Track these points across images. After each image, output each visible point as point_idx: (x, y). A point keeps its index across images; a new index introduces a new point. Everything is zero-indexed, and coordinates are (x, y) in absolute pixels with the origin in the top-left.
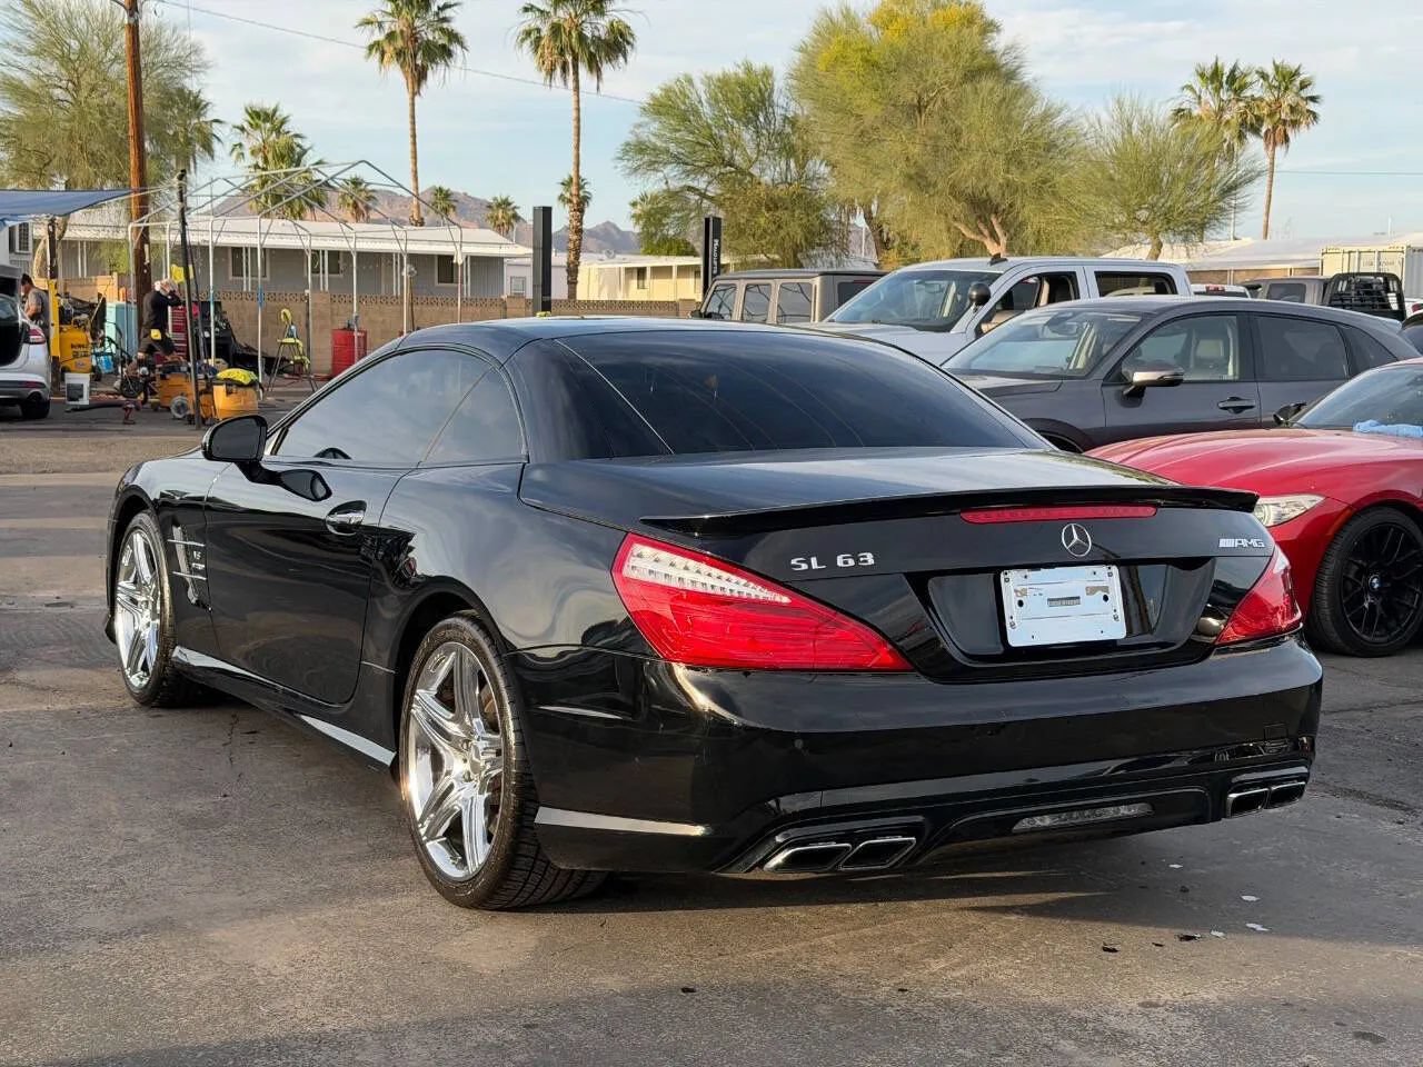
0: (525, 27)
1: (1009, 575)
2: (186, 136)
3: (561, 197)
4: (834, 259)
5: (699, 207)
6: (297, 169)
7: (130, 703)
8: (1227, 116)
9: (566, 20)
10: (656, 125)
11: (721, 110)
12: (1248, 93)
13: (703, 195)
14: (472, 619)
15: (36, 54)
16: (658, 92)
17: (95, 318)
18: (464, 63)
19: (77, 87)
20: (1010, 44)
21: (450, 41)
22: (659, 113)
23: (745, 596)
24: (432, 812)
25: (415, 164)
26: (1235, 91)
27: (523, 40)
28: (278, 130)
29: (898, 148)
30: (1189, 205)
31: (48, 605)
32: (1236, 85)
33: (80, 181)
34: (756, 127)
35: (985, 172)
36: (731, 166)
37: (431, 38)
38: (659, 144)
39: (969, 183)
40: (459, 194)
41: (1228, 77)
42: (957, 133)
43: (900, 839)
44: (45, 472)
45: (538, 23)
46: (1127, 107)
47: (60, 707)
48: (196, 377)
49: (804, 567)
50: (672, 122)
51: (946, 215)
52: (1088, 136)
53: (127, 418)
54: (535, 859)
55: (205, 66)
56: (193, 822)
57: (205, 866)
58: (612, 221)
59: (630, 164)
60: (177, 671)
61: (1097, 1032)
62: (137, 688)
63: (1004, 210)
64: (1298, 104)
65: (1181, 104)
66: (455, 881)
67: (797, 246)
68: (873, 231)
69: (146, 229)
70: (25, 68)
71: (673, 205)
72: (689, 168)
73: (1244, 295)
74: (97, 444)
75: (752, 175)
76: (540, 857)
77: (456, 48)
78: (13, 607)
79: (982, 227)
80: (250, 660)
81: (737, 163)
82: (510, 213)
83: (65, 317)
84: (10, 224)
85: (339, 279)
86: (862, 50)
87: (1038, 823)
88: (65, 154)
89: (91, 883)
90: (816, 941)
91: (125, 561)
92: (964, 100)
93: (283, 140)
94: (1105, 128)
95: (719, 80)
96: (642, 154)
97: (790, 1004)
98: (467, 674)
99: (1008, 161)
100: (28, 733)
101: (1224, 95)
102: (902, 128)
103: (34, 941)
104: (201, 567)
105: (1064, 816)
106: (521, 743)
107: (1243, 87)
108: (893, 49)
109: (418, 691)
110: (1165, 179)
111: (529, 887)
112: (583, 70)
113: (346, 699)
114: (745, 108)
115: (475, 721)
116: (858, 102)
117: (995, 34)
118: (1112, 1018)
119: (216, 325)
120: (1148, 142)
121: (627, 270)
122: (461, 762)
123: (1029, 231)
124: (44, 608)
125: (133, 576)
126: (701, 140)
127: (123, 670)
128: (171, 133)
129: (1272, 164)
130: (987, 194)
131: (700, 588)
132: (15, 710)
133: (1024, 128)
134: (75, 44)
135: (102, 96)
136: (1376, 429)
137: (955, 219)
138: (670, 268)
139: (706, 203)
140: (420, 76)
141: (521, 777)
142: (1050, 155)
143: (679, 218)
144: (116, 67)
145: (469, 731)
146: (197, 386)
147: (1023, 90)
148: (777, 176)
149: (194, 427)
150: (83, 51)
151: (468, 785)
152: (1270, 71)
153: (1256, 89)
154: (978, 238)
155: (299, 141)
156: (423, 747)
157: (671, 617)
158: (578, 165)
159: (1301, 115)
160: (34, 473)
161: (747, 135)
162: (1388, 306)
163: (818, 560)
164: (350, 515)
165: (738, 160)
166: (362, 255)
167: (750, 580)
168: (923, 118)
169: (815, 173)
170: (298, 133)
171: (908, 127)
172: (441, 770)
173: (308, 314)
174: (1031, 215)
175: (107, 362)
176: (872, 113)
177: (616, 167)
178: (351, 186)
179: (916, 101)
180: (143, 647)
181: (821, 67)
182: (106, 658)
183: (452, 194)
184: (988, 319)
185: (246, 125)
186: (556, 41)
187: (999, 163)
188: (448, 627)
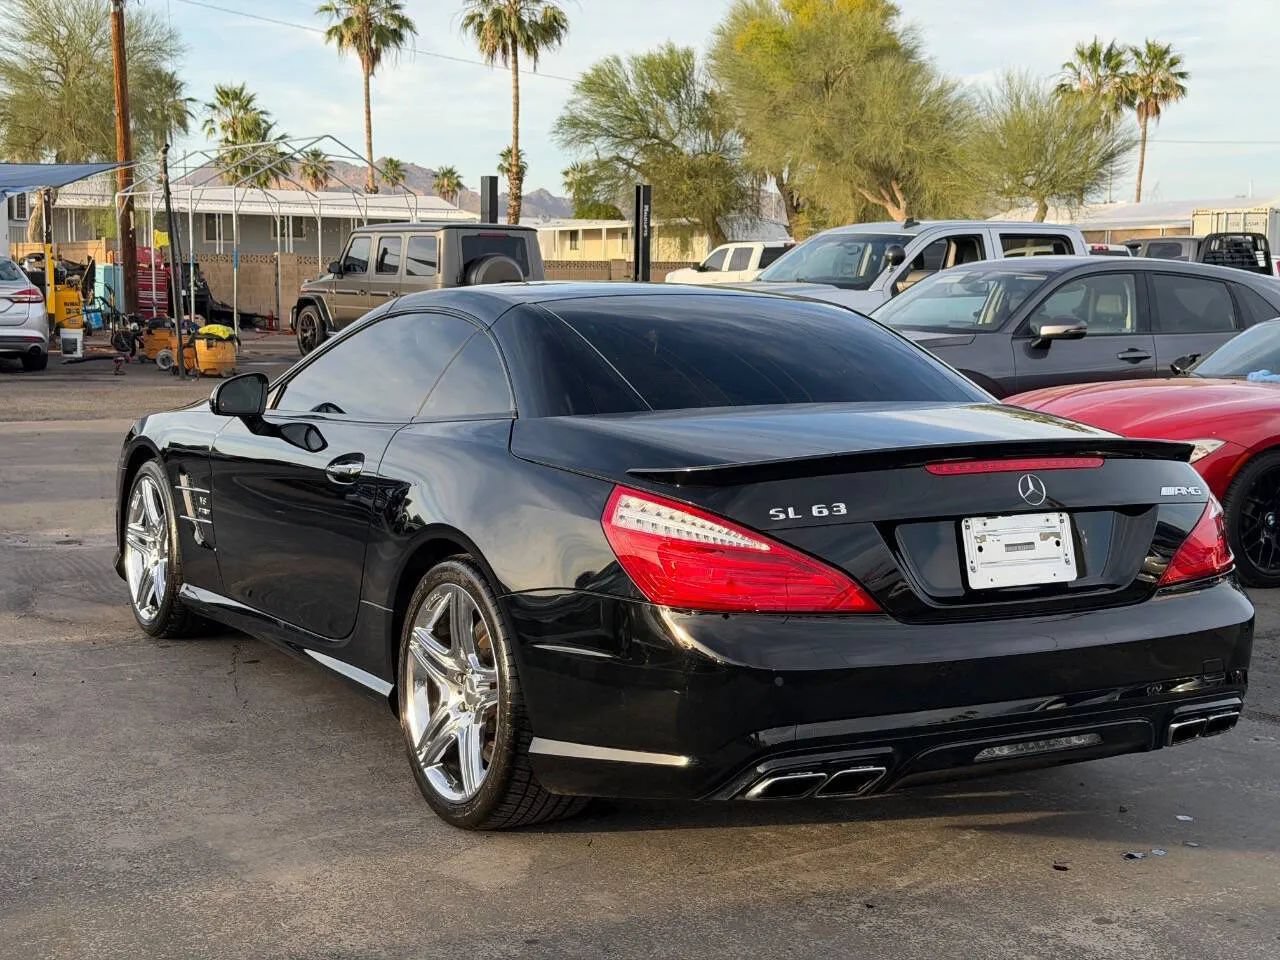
0: (469, 13)
1: (969, 523)
2: (162, 113)
3: (501, 167)
4: (749, 222)
5: (627, 176)
6: (264, 143)
7: (141, 635)
8: (1104, 90)
9: (505, 7)
10: (588, 101)
11: (646, 87)
12: (1123, 70)
13: (630, 165)
14: (466, 562)
15: (29, 39)
16: (589, 72)
17: (85, 280)
18: (414, 45)
19: (66, 70)
20: (908, 25)
21: (400, 26)
22: (590, 91)
23: (727, 544)
24: (429, 740)
25: (370, 137)
26: (1112, 69)
27: (467, 25)
28: (245, 107)
29: (808, 121)
30: (1072, 171)
31: (58, 543)
32: (1112, 64)
33: (69, 155)
34: (679, 103)
35: (888, 144)
36: (657, 138)
37: (383, 24)
38: (591, 118)
39: (872, 153)
40: (406, 164)
41: (1106, 55)
42: (861, 108)
43: (872, 769)
44: (47, 419)
45: (481, 10)
46: (1016, 83)
47: (77, 638)
48: (180, 332)
49: (782, 516)
50: (603, 99)
51: (851, 182)
52: (981, 109)
53: (117, 369)
54: (528, 783)
55: (180, 49)
56: (206, 747)
57: (220, 788)
58: (547, 189)
59: (564, 137)
60: (185, 606)
61: (1058, 948)
62: (147, 621)
63: (904, 177)
64: (1168, 79)
65: (1063, 80)
66: (452, 803)
67: (715, 209)
68: (784, 196)
69: (131, 198)
70: (18, 52)
71: (602, 175)
72: (617, 140)
73: (1125, 254)
74: (92, 393)
75: (674, 147)
76: (532, 781)
77: (406, 33)
78: (26, 545)
79: (884, 192)
80: (248, 595)
81: (661, 135)
82: (455, 182)
83: (59, 279)
84: (9, 194)
85: (303, 242)
86: (775, 32)
87: (997, 752)
88: (55, 130)
89: (117, 805)
90: (789, 860)
91: (134, 504)
92: (868, 77)
93: (250, 116)
94: (996, 103)
95: (644, 61)
96: (576, 127)
97: (770, 921)
98: (463, 613)
99: (908, 132)
100: (49, 663)
101: (1101, 72)
102: (811, 104)
103: (69, 861)
104: (206, 511)
105: (1020, 746)
106: (515, 677)
107: (1119, 65)
108: (802, 31)
109: (416, 628)
110: (1050, 149)
111: (522, 810)
112: (521, 52)
113: (345, 635)
114: (668, 86)
115: (470, 656)
116: (771, 79)
117: (895, 17)
118: (1069, 934)
119: (195, 285)
120: (1035, 115)
121: (561, 232)
122: (456, 693)
123: (926, 196)
124: (56, 545)
125: (142, 517)
126: (629, 115)
127: (133, 604)
128: (150, 110)
129: (1145, 134)
130: (889, 162)
131: (685, 537)
132: (36, 641)
133: (922, 102)
134: (64, 31)
135: (88, 77)
136: (1269, 378)
137: (859, 185)
138: (600, 230)
139: (633, 172)
140: (373, 58)
141: (516, 708)
142: (946, 126)
143: (609, 185)
144: (101, 52)
145: (464, 665)
146: (180, 339)
147: (921, 67)
148: (697, 147)
149: (178, 378)
150: (70, 37)
151: (463, 714)
152: (1143, 49)
153: (1131, 67)
154: (881, 203)
155: (264, 117)
156: (420, 680)
157: (658, 563)
158: (517, 138)
159: (1172, 89)
160: (37, 420)
161: (670, 110)
162: (1256, 263)
163: (795, 510)
164: (350, 466)
165: (662, 132)
166: (326, 220)
167: (731, 528)
168: (830, 93)
169: (732, 144)
170: (264, 109)
171: (817, 101)
172: (438, 701)
173: (277, 275)
174: (930, 182)
175: (96, 317)
176: (784, 90)
177: (552, 140)
178: (311, 157)
179: (823, 78)
180: (152, 583)
181: (738, 48)
182: (116, 592)
183: (402, 164)
184: (902, 278)
185: (217, 104)
186: (496, 25)
187: (899, 134)
188: (445, 570)
